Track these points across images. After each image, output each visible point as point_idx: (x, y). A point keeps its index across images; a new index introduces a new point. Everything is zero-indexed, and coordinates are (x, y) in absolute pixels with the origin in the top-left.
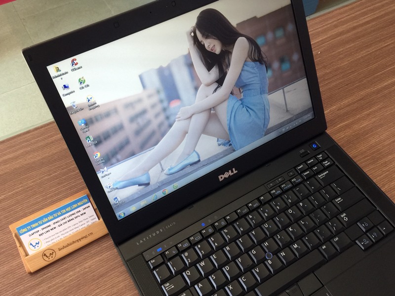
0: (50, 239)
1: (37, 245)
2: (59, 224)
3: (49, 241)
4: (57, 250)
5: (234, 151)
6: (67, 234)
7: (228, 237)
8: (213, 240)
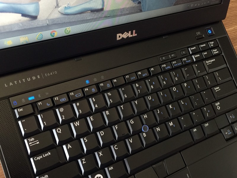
5: (141, 11)
7: (110, 102)
8: (94, 100)
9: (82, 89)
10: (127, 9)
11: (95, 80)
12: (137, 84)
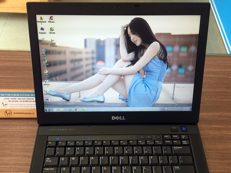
0: (13, 106)
1: (5, 105)
2: (20, 100)
3: (12, 107)
4: (13, 113)
6: (22, 108)
7: (97, 152)
8: (88, 149)
9: (84, 141)
10: (119, 104)
11: (93, 139)
12: (117, 148)
